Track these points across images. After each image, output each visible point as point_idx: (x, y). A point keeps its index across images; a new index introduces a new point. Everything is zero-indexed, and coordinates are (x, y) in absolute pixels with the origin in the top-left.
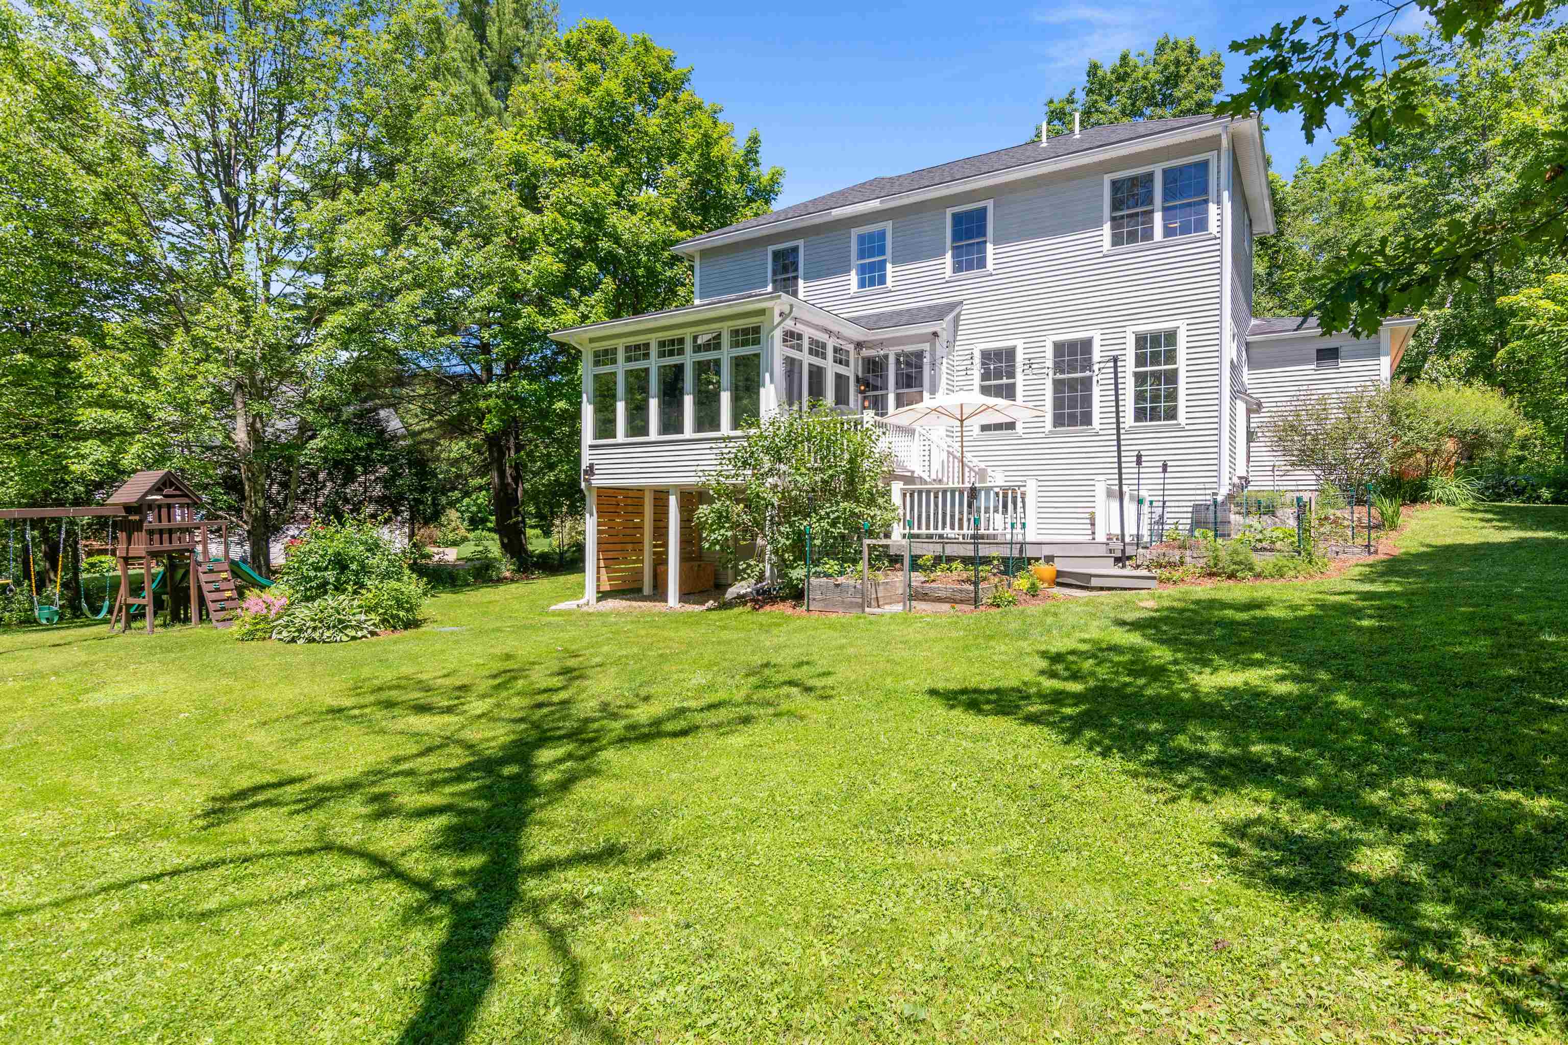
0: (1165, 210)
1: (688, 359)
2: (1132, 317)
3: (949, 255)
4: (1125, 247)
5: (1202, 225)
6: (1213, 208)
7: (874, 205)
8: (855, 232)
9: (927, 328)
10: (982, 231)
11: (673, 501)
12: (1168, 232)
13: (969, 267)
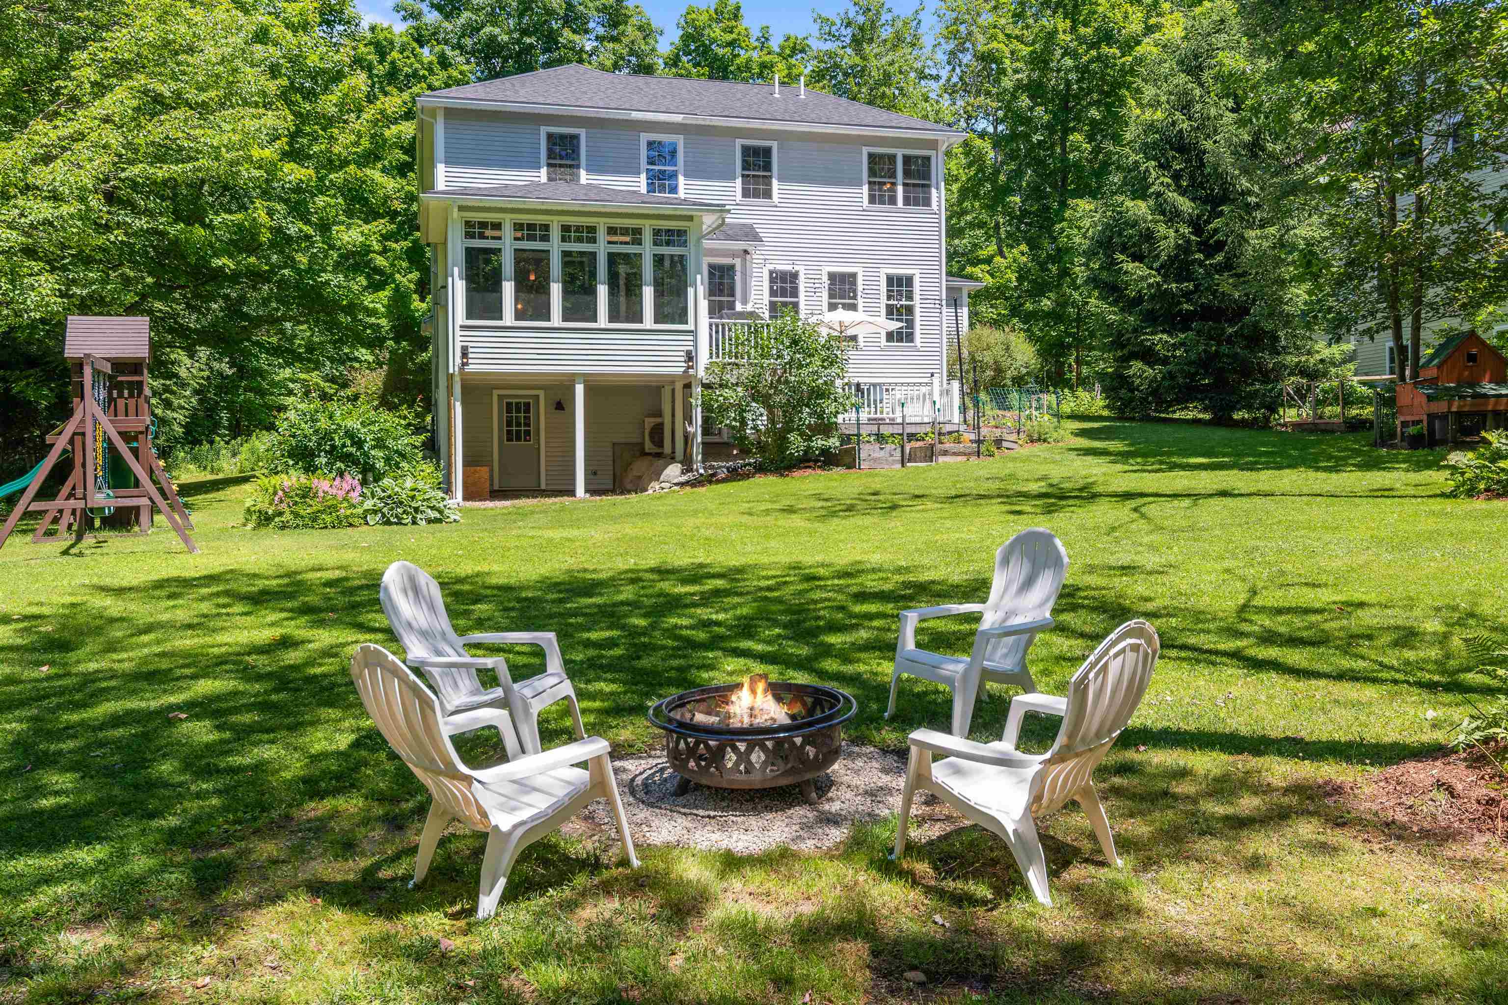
0: (905, 185)
1: (602, 248)
2: (885, 262)
3: (739, 181)
4: (877, 206)
5: (927, 202)
6: (934, 191)
7: (678, 118)
8: (645, 137)
9: (740, 245)
10: (768, 167)
11: (580, 389)
12: (907, 202)
13: (756, 195)
